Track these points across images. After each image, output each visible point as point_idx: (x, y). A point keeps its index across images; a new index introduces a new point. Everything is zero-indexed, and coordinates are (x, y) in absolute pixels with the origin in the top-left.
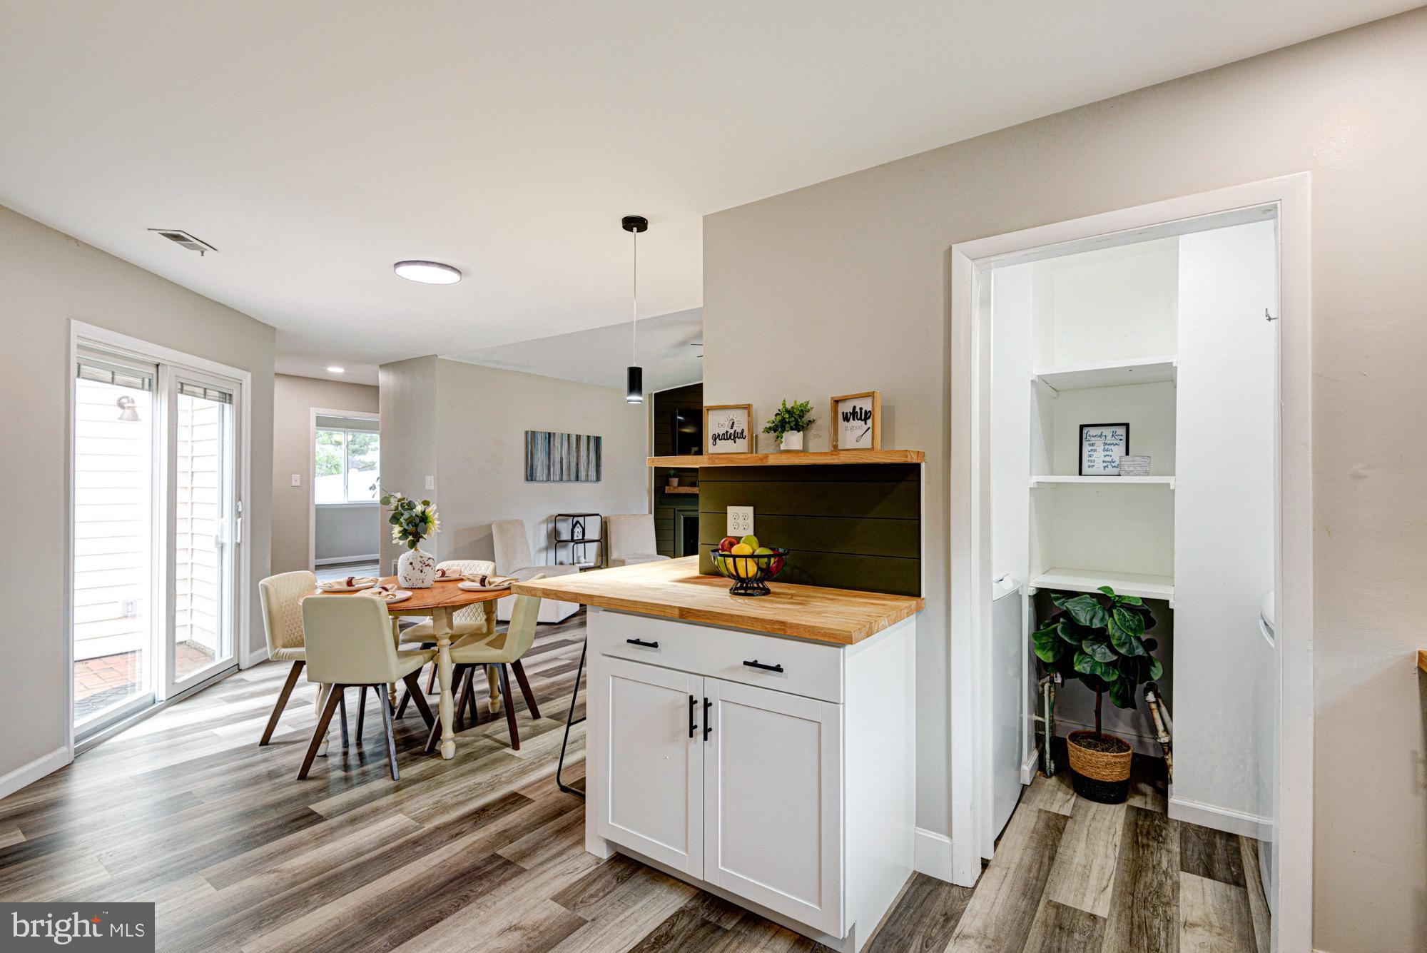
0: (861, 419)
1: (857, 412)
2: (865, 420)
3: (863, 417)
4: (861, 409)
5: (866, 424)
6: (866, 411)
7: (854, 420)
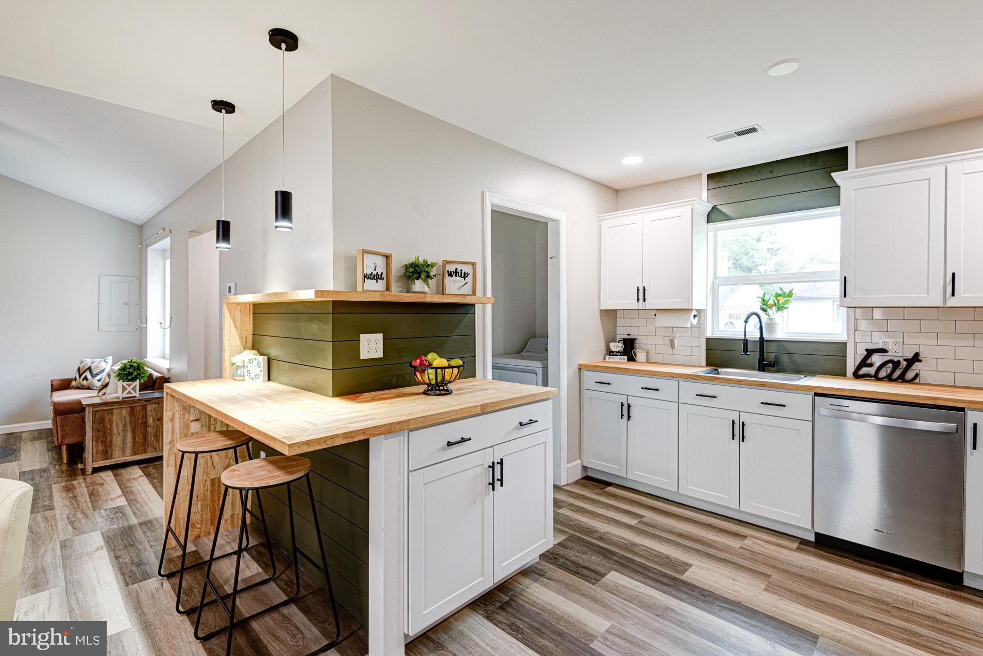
0: (461, 276)
1: (458, 272)
2: (464, 277)
3: (463, 276)
4: (461, 270)
5: (465, 280)
6: (465, 272)
7: (456, 276)
